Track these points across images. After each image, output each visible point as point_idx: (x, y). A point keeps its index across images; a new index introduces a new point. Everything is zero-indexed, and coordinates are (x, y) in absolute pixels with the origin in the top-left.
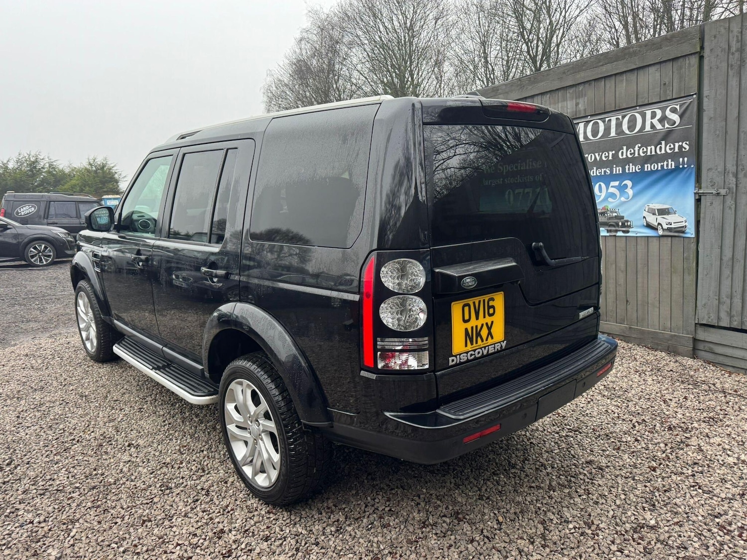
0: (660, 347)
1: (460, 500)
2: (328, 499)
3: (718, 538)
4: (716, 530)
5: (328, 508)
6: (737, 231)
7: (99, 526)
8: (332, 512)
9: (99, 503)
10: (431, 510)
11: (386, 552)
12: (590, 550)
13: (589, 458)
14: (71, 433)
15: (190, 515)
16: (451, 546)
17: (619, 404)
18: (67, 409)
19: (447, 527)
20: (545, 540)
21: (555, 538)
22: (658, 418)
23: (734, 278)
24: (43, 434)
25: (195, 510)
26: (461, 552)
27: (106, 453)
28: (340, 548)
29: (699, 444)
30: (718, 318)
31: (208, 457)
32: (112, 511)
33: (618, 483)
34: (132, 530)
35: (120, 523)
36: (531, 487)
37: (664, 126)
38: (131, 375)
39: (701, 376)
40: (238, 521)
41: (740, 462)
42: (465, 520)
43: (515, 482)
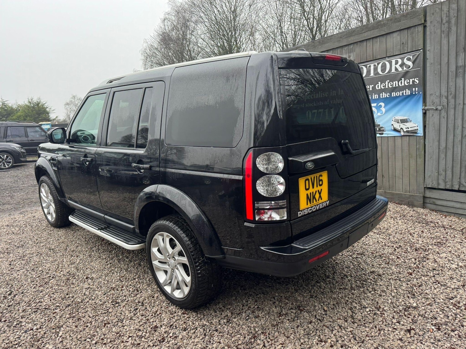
0: (403, 203)
1: (299, 299)
2: (219, 303)
3: (454, 311)
4: (451, 307)
5: (220, 309)
6: (448, 131)
7: (76, 329)
8: (223, 311)
9: (74, 314)
10: (283, 305)
11: (260, 332)
12: (381, 323)
13: (372, 270)
14: (47, 273)
15: (134, 318)
16: (298, 326)
17: (385, 237)
18: (42, 258)
19: (294, 315)
20: (353, 319)
21: (360, 317)
22: (408, 244)
23: (447, 159)
24: (29, 274)
25: (136, 315)
26: (305, 329)
27: (73, 284)
28: (231, 332)
29: (434, 258)
30: (438, 184)
31: (139, 282)
32: (83, 319)
33: (391, 283)
34: (98, 330)
35: (90, 326)
36: (340, 289)
37: (403, 69)
38: (80, 235)
39: (429, 218)
40: (165, 320)
41: (459, 267)
42: (304, 310)
43: (331, 286)
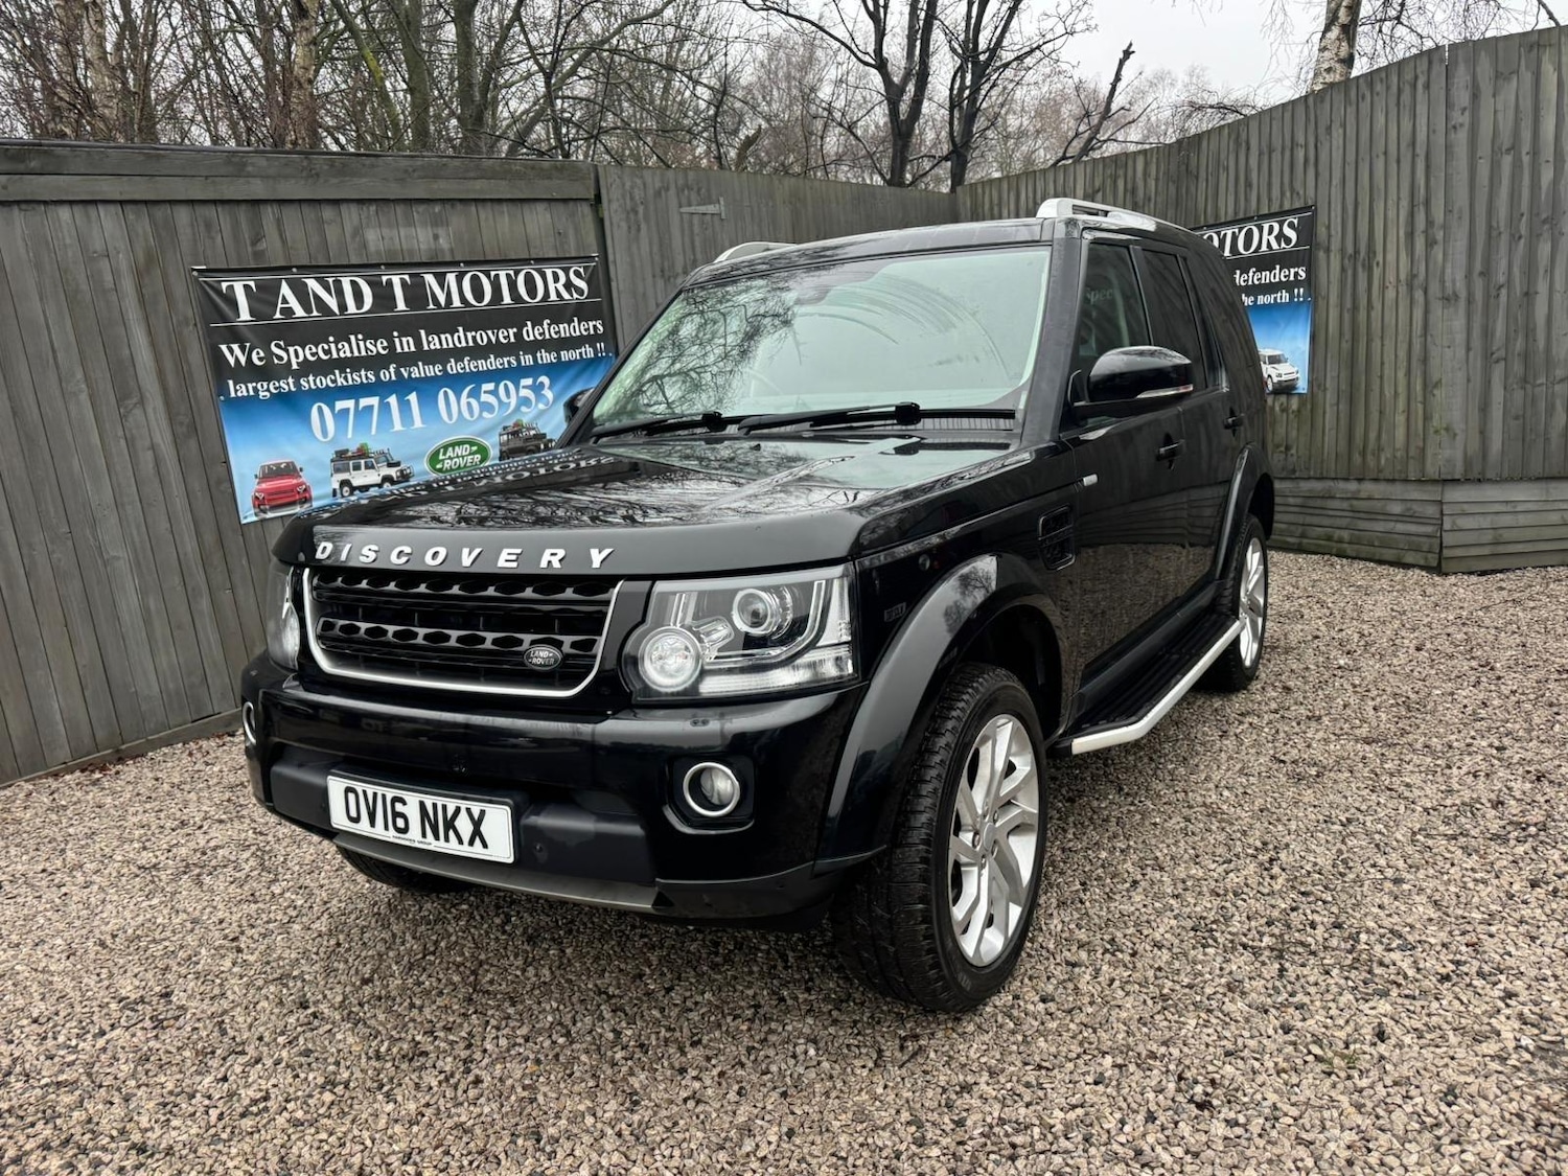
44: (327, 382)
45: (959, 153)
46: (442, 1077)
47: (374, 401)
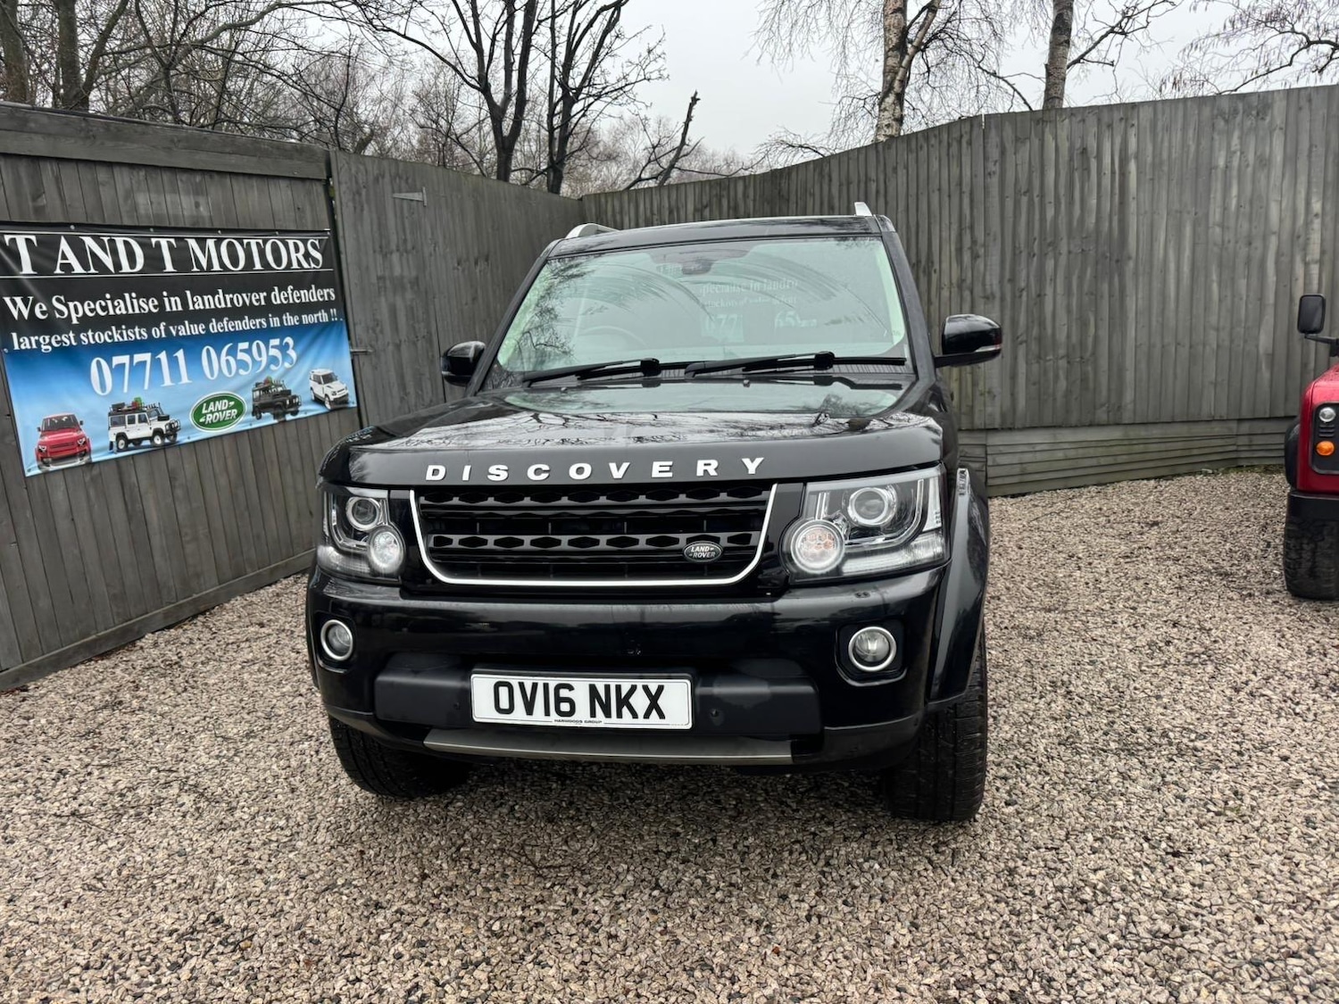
44: (104, 337)
45: (556, 169)
46: (576, 939)
47: (146, 357)
